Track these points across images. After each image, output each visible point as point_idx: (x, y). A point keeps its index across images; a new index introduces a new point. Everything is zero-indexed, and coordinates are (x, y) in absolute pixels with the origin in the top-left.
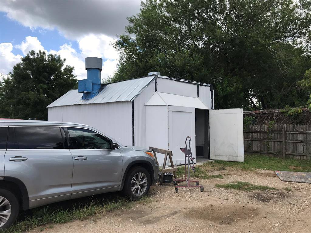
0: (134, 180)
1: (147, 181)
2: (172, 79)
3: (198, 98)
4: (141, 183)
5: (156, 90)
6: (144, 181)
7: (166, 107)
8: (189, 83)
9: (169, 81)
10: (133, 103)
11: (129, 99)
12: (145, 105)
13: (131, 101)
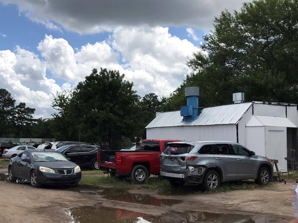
0: (262, 174)
1: (268, 176)
2: (265, 104)
3: (287, 117)
4: (265, 177)
5: (253, 114)
6: (267, 176)
7: (263, 128)
8: (279, 105)
9: (262, 105)
10: (237, 126)
11: (235, 122)
12: (246, 127)
13: (236, 124)
